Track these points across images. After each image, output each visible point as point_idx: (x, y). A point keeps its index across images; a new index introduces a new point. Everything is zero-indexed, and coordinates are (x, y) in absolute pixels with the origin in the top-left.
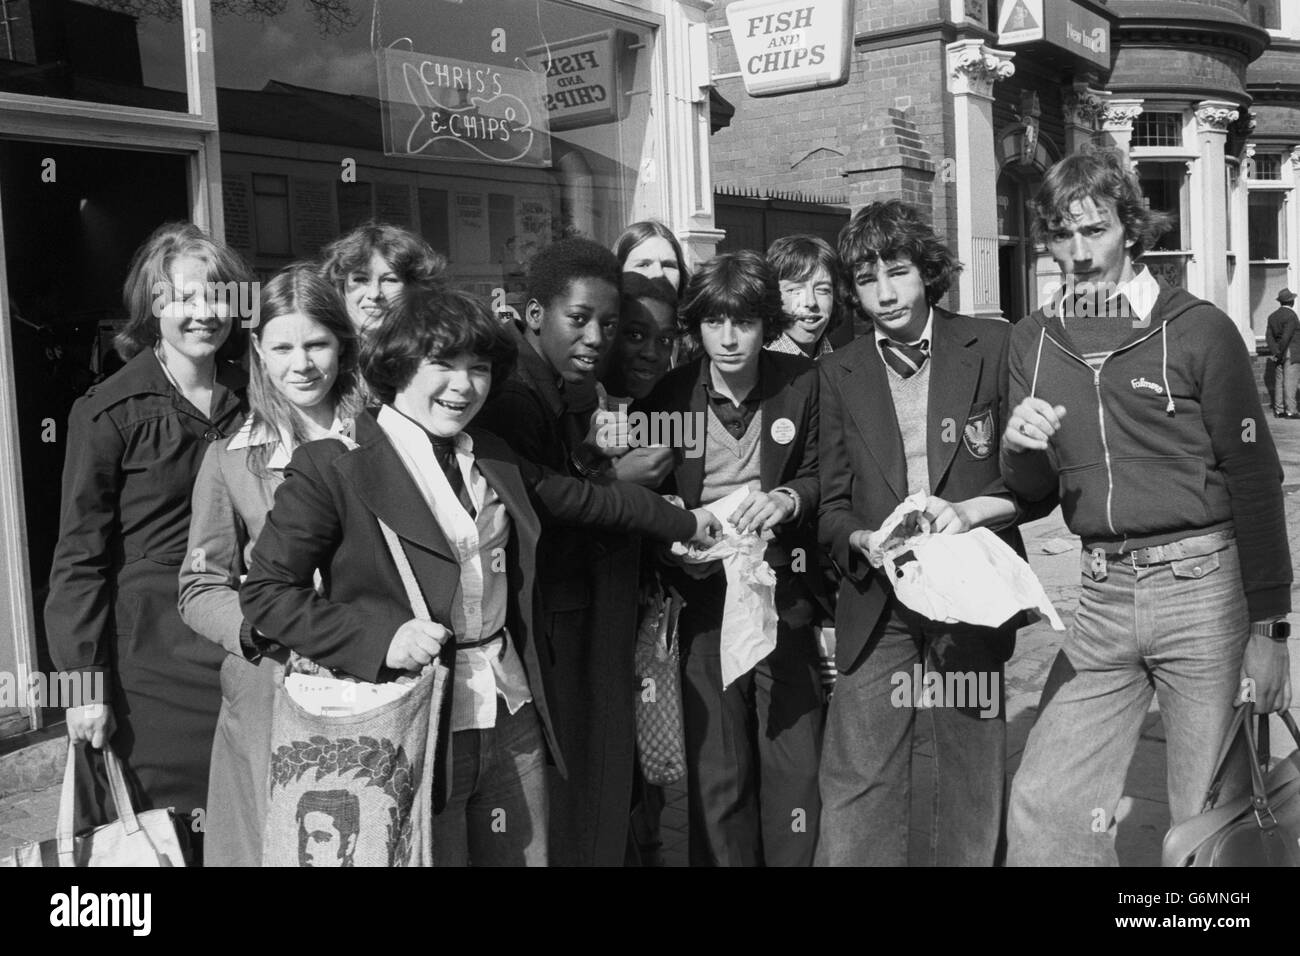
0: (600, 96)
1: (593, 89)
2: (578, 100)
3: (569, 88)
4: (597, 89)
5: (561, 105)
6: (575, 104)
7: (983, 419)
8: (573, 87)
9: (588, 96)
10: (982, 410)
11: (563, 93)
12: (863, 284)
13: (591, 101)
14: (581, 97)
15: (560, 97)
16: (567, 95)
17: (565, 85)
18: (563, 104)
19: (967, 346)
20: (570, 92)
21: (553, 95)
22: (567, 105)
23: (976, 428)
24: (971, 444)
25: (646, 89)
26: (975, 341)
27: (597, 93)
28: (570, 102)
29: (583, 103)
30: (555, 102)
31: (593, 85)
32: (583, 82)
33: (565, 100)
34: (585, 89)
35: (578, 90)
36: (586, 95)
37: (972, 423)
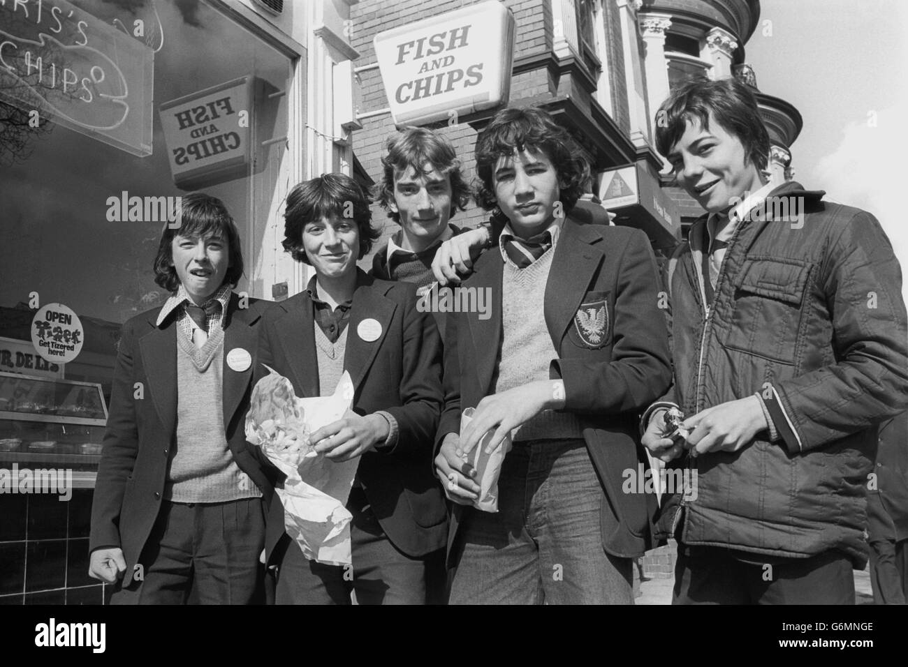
0: (234, 145)
1: (227, 136)
2: (211, 150)
3: (202, 138)
4: (231, 137)
5: (192, 157)
6: (208, 154)
7: (598, 308)
8: (206, 137)
9: (221, 144)
10: (597, 299)
11: (195, 145)
12: (500, 180)
13: (224, 150)
14: (214, 146)
15: (192, 149)
16: (200, 147)
17: (198, 136)
18: (194, 156)
19: (592, 244)
20: (203, 143)
21: (185, 148)
22: (199, 157)
23: (589, 315)
24: (582, 329)
25: (282, 137)
26: (600, 240)
27: (232, 141)
28: (202, 153)
29: (216, 152)
30: (187, 154)
31: (227, 133)
32: (217, 130)
33: (197, 152)
34: (219, 138)
35: (211, 140)
36: (219, 145)
37: (585, 309)
